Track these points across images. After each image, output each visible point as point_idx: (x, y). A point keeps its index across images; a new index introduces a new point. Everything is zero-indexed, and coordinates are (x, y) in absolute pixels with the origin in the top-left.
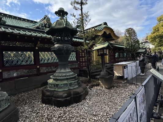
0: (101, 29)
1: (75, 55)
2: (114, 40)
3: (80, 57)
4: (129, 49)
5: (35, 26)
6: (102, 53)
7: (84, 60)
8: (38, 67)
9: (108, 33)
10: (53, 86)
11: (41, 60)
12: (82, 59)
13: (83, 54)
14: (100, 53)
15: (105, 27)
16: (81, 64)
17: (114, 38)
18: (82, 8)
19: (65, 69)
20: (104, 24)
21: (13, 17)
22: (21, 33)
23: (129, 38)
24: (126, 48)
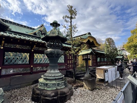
0: (86, 38)
1: (64, 58)
2: (96, 47)
3: (68, 60)
4: (109, 55)
5: (33, 32)
6: (86, 58)
7: (70, 63)
8: (32, 66)
9: (91, 41)
10: (43, 85)
11: (35, 61)
12: (69, 62)
13: (70, 57)
14: (84, 58)
15: (89, 36)
16: (68, 66)
17: (96, 45)
18: (71, 21)
19: (54, 70)
20: (89, 34)
21: (16, 24)
22: (22, 38)
23: (108, 46)
24: (106, 54)
